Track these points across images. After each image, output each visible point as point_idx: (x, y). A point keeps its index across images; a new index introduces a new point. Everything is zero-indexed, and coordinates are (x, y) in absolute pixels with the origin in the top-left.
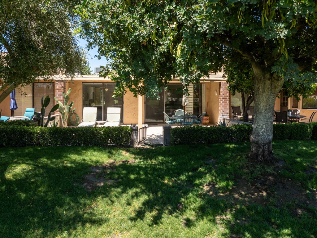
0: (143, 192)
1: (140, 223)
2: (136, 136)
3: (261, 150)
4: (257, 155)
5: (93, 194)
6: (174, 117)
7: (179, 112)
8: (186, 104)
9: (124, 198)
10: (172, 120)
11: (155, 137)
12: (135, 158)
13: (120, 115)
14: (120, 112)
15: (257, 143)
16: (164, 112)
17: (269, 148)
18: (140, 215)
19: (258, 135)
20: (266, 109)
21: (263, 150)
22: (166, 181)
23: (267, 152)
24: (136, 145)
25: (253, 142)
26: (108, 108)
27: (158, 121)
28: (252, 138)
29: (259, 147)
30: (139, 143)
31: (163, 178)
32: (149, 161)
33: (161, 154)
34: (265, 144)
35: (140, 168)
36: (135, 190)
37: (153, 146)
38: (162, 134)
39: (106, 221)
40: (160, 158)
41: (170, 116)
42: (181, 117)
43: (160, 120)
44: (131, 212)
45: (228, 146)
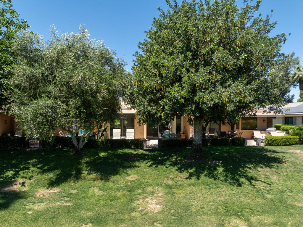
0: (151, 161)
1: (151, 167)
2: (145, 143)
3: (196, 147)
4: (195, 149)
5: (134, 161)
6: (164, 135)
7: (167, 132)
8: (170, 127)
9: (145, 162)
10: (163, 136)
11: (154, 145)
12: (146, 152)
13: (133, 133)
14: (133, 132)
15: (195, 144)
16: (158, 132)
17: (200, 147)
18: (151, 166)
19: (195, 141)
20: (198, 131)
21: (197, 148)
22: (159, 158)
23: (199, 148)
24: (145, 148)
25: (194, 144)
26: (127, 130)
27: (155, 137)
28: (193, 143)
29: (196, 146)
30: (147, 147)
31: (158, 158)
32: (152, 153)
33: (157, 151)
34: (198, 145)
35: (149, 155)
36: (148, 161)
37: (153, 148)
38: (157, 143)
39: (140, 167)
40: (157, 152)
41: (162, 134)
42: (168, 135)
43: (156, 136)
44: (147, 165)
45: (188, 147)
